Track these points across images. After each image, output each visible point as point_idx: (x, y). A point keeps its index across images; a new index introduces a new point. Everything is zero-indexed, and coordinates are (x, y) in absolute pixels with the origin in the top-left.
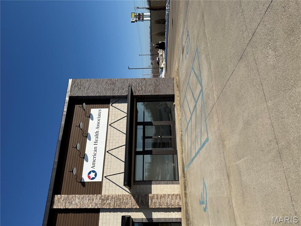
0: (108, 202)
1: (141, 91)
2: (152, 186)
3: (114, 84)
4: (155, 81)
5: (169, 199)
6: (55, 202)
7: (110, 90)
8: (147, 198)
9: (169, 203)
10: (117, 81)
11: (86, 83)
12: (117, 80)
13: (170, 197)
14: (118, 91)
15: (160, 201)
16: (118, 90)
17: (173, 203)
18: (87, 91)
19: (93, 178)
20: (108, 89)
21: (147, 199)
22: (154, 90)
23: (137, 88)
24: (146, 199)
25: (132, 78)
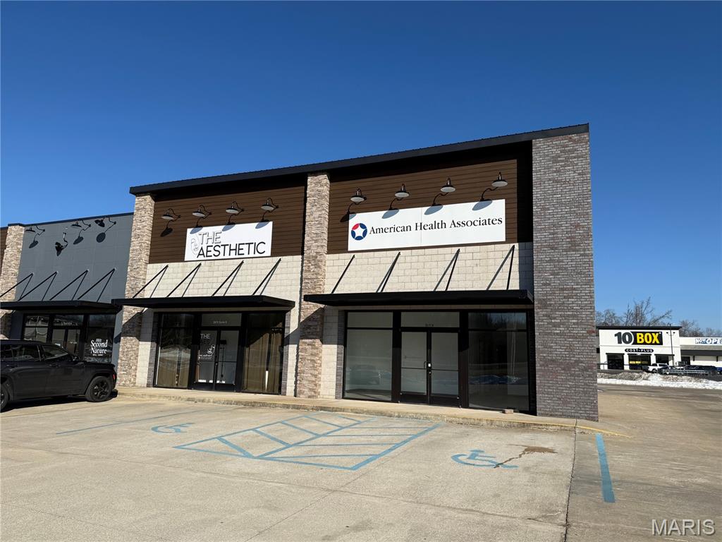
0: (311, 267)
1: (548, 323)
2: (336, 346)
3: (573, 245)
4: (582, 362)
5: (310, 375)
6: (316, 178)
7: (553, 239)
8: (314, 337)
9: (305, 375)
10: (581, 255)
11: (575, 172)
12: (587, 255)
13: (313, 379)
14: (547, 262)
15: (308, 360)
16: (551, 261)
17: (304, 382)
18: (550, 180)
19: (353, 234)
20: (556, 233)
21: (312, 336)
22: (553, 361)
23: (558, 310)
24: (312, 334)
25: (595, 295)
